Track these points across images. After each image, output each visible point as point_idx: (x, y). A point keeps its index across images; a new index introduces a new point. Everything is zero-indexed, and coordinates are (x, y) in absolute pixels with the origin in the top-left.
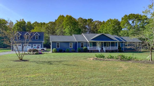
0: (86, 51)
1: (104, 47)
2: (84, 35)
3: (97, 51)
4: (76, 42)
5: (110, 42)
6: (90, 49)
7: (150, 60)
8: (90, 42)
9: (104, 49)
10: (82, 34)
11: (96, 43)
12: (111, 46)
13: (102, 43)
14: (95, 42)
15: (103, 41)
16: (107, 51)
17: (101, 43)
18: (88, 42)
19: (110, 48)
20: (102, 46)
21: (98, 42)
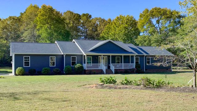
0: (81, 71)
1: (111, 65)
2: (76, 43)
3: (101, 72)
4: (63, 55)
5: (121, 56)
6: (87, 67)
7: (194, 86)
8: (87, 56)
9: (113, 68)
10: (74, 40)
11: (99, 57)
12: (124, 63)
13: (109, 56)
14: (97, 56)
15: (111, 54)
16: (117, 72)
17: (107, 57)
18: (84, 56)
19: (123, 66)
20: (109, 63)
21: (101, 56)
